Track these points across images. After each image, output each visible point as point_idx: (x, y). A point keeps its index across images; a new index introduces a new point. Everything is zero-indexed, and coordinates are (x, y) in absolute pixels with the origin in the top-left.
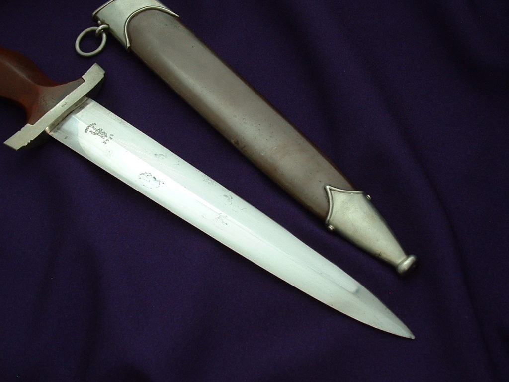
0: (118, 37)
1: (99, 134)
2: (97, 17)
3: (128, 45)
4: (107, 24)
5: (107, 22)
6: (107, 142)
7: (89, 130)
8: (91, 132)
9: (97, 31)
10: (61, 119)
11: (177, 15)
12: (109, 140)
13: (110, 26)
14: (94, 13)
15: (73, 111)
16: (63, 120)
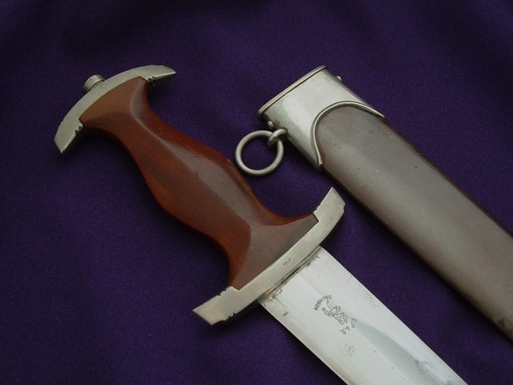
0: (301, 148)
1: (336, 316)
2: (267, 117)
3: (320, 162)
4: (284, 128)
5: (282, 124)
6: (346, 331)
7: (321, 307)
8: (324, 309)
9: (271, 139)
10: (280, 283)
11: (380, 114)
12: (350, 327)
13: (289, 132)
14: (261, 110)
15: (298, 269)
16: (282, 283)
